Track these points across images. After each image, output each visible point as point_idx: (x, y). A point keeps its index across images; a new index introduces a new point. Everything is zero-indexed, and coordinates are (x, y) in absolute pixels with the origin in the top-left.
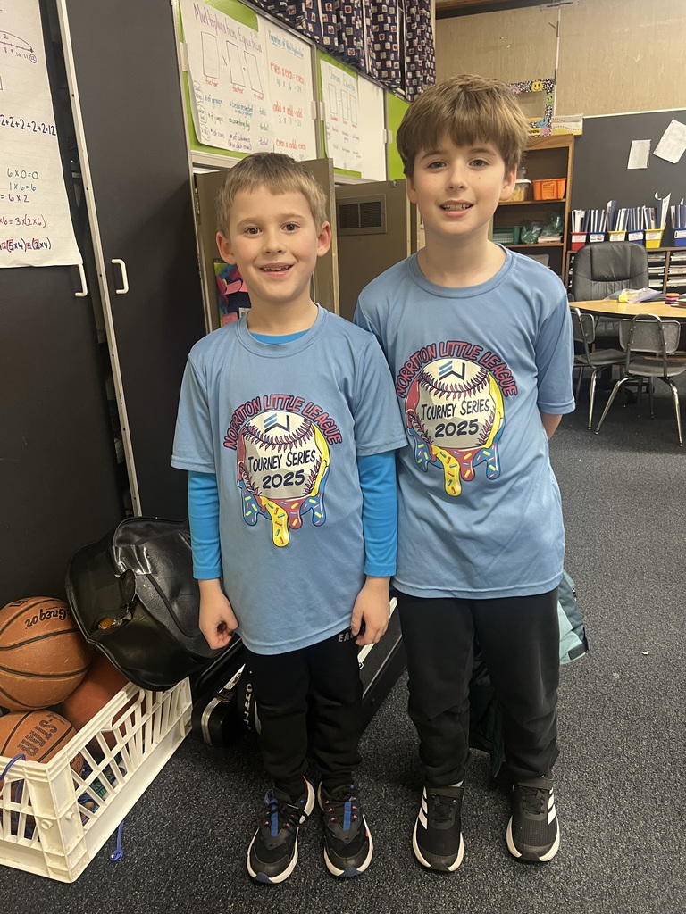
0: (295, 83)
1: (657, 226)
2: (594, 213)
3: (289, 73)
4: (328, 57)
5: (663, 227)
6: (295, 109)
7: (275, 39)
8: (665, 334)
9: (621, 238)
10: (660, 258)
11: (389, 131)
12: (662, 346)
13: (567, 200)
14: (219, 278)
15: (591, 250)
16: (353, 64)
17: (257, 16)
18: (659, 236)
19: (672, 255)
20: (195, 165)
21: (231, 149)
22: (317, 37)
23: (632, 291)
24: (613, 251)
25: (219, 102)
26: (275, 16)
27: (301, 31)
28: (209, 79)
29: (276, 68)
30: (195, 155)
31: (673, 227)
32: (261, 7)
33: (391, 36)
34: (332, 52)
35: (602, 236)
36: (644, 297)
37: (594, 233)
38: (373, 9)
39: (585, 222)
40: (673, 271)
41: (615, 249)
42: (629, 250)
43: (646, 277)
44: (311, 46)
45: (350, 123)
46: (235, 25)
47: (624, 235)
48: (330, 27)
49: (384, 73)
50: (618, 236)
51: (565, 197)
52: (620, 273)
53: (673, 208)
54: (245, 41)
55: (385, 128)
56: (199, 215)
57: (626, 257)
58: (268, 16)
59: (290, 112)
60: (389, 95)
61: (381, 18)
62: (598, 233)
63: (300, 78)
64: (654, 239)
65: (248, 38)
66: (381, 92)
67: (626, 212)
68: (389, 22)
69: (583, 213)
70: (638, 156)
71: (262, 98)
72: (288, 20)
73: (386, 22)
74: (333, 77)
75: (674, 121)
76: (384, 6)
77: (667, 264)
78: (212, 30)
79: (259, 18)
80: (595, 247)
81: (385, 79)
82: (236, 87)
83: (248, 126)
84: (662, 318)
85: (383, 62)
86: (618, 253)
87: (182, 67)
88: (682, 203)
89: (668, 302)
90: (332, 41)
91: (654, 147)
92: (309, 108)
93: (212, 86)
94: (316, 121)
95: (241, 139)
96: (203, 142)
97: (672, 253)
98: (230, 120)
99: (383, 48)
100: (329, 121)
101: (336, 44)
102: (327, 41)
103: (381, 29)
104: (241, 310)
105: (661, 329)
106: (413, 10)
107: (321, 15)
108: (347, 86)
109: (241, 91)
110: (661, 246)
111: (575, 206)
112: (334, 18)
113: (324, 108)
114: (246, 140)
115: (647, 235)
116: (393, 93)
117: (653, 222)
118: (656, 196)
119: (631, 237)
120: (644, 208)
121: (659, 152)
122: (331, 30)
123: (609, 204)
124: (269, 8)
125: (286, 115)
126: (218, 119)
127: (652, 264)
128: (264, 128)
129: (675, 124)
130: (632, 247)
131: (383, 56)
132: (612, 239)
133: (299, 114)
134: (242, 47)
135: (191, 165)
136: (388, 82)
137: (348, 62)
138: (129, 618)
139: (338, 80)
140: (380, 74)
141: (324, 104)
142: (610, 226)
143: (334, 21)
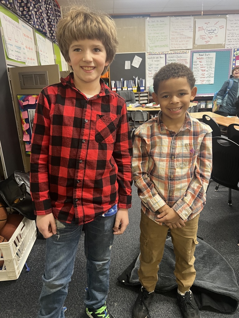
0: (29, 39)
1: (135, 86)
2: (118, 82)
3: (28, 36)
4: (37, 32)
5: (137, 86)
6: (31, 48)
7: (23, 26)
8: (144, 115)
9: (126, 89)
10: (137, 95)
11: (56, 56)
12: (143, 119)
13: (109, 78)
14: (19, 100)
15: (119, 93)
16: (44, 34)
17: (19, 19)
18: (136, 89)
19: (140, 94)
20: (8, 65)
21: (16, 60)
22: (35, 26)
23: (132, 104)
24: (125, 93)
25: (12, 45)
26: (23, 19)
27: (30, 24)
28: (9, 38)
29: (25, 35)
30: (8, 62)
31: (140, 86)
32: (20, 16)
33: (53, 26)
34: (39, 30)
35: (121, 89)
36: (136, 106)
37: (118, 88)
38: (47, 17)
39: (115, 85)
40: (141, 99)
41: (125, 92)
42: (129, 93)
43: (135, 100)
44: (32, 28)
45: (45, 53)
46: (14, 21)
47: (127, 89)
48: (38, 23)
49: (53, 37)
50: (125, 89)
51: (109, 77)
52: (128, 99)
53: (139, 81)
54: (17, 27)
55: (54, 54)
56: (10, 81)
57: (129, 94)
58: (21, 19)
59: (29, 49)
60: (54, 44)
61: (50, 20)
62: (119, 88)
63: (31, 38)
64: (135, 89)
65: (17, 25)
66: (51, 43)
67: (126, 82)
68: (53, 21)
69: (114, 82)
70: (127, 65)
71: (23, 44)
72: (27, 20)
73: (51, 21)
74: (39, 38)
75: (136, 56)
76: (50, 17)
77: (139, 97)
78: (9, 24)
79: (19, 20)
80: (120, 92)
81: (53, 39)
82: (16, 41)
83: (20, 53)
84: (143, 111)
85: (52, 34)
86: (126, 93)
87: (2, 35)
88: (141, 79)
89: (143, 107)
90: (39, 27)
91: (131, 63)
92: (34, 47)
93: (9, 40)
94: (36, 52)
95: (19, 57)
96: (10, 58)
97: (140, 93)
98: (15, 51)
99: (51, 30)
100: (40, 52)
101: (40, 28)
102: (37, 27)
103: (50, 24)
104: (29, 110)
105: (142, 114)
106: (57, 18)
107: (35, 19)
108: (43, 41)
109: (18, 42)
110: (137, 91)
111: (112, 80)
112: (39, 20)
113: (38, 48)
114: (20, 57)
115: (133, 88)
116: (55, 44)
117: (134, 85)
118: (134, 77)
119: (129, 89)
120: (131, 81)
121: (133, 65)
122: (38, 24)
123: (122, 79)
124: (22, 17)
125: (28, 49)
126: (12, 50)
127: (136, 97)
128: (24, 54)
129: (136, 57)
130: (130, 92)
131: (52, 32)
132: (123, 89)
133: (32, 49)
134: (16, 28)
135: (7, 65)
136: (53, 40)
137: (43, 34)
138: (25, 197)
139: (41, 39)
140: (51, 37)
141: (38, 46)
142: (122, 86)
143: (39, 21)
